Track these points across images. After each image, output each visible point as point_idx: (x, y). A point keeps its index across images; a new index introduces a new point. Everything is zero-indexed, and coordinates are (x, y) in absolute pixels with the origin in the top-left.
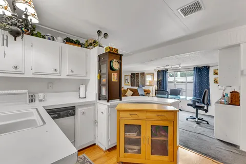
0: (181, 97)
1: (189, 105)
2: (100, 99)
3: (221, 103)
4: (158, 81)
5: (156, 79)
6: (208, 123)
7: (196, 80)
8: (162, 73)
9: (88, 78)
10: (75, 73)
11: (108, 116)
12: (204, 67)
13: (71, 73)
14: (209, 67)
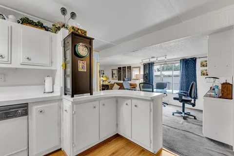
0: (168, 91)
1: (175, 99)
2: (66, 94)
3: (210, 96)
4: (144, 75)
5: (142, 73)
6: (195, 118)
7: (182, 72)
8: (148, 67)
9: (52, 68)
10: (33, 61)
11: (73, 115)
12: (191, 58)
13: (27, 61)
14: (196, 58)
